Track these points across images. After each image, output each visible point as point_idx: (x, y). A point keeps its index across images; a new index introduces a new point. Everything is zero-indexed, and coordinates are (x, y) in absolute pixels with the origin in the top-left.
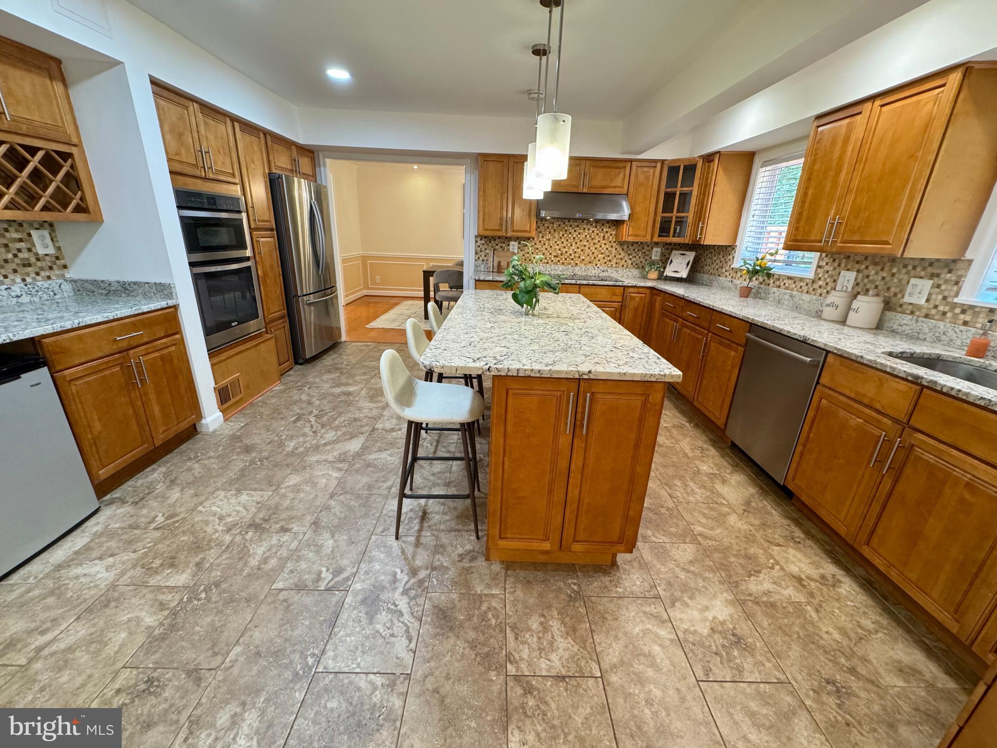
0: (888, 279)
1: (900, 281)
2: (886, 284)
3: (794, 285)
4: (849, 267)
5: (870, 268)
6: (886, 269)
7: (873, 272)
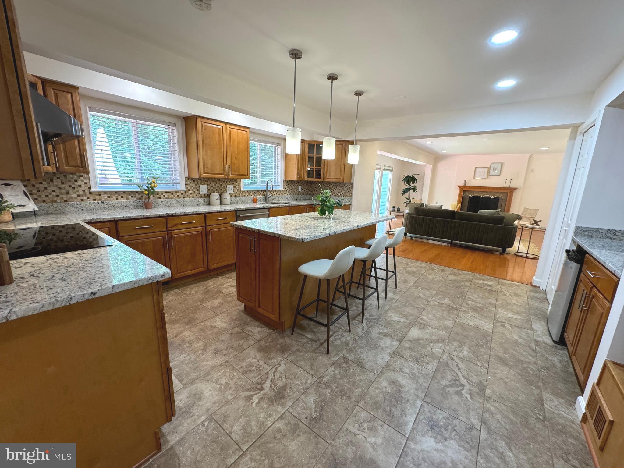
0: (220, 187)
1: (224, 186)
2: (220, 188)
3: (172, 196)
4: (203, 183)
5: (211, 183)
6: (218, 183)
7: (214, 185)
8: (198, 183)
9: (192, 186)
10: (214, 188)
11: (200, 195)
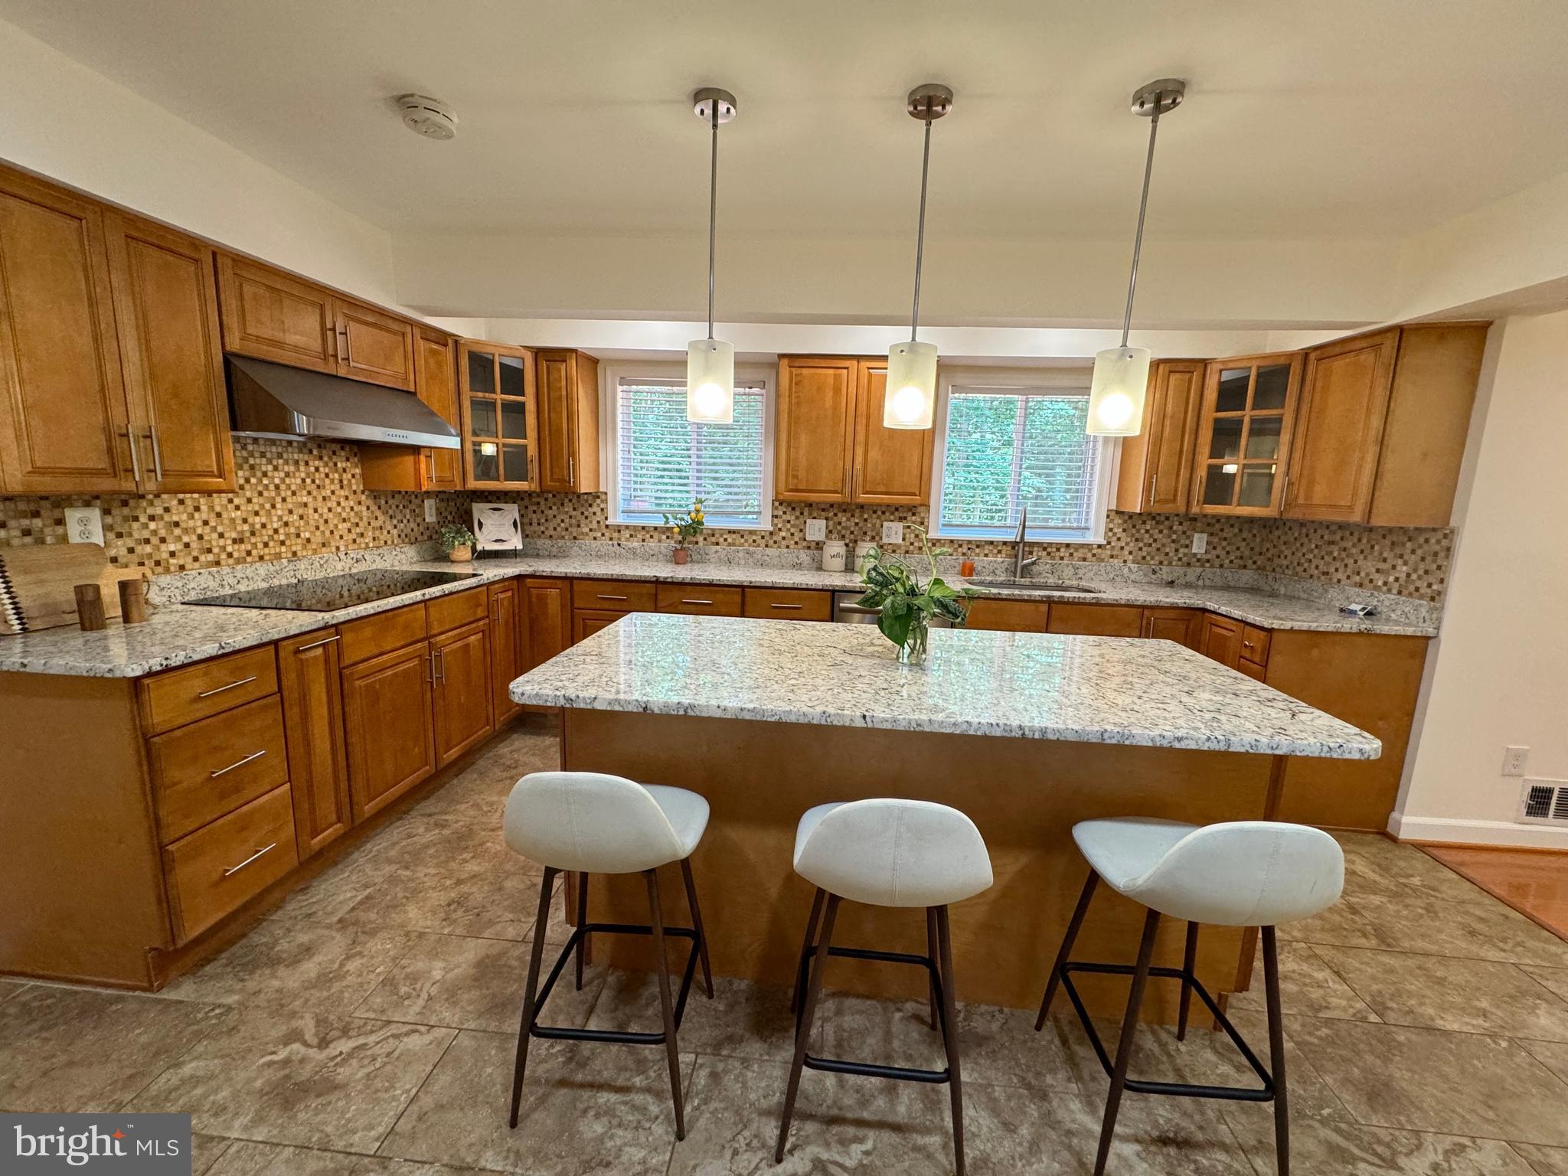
0: (861, 525)
1: (874, 525)
2: (861, 529)
3: (742, 540)
4: (815, 514)
5: (840, 515)
6: (857, 515)
7: (844, 519)
8: (802, 514)
9: (789, 522)
10: (844, 528)
11: (805, 544)
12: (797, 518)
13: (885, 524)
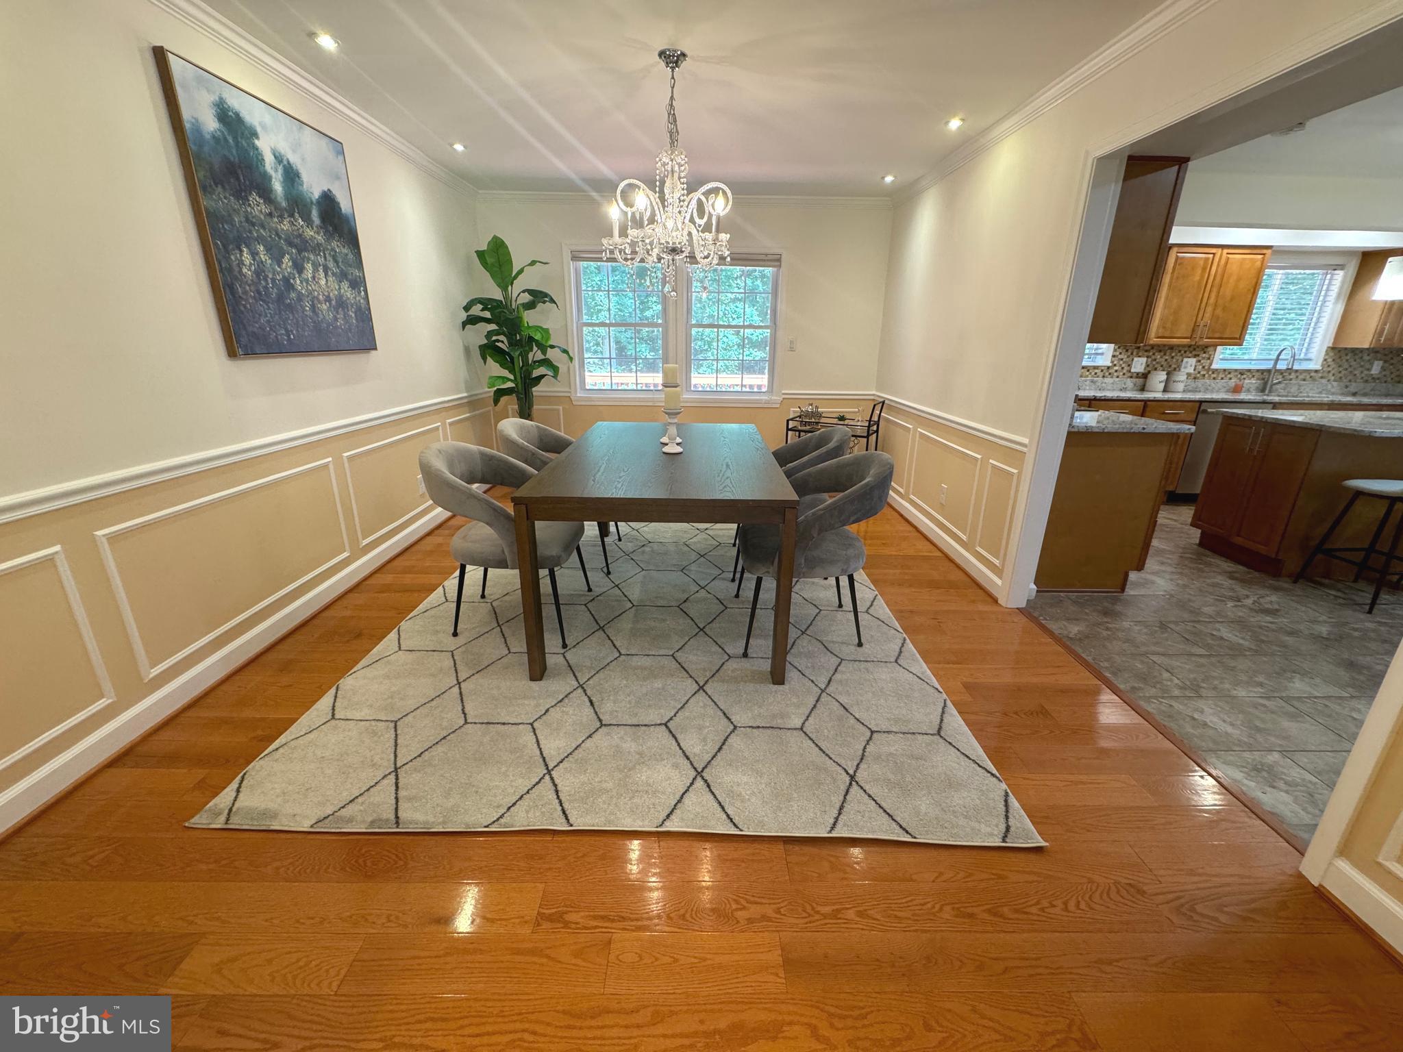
0: (1170, 360)
1: (1178, 360)
2: (1168, 363)
3: (1088, 373)
4: (1140, 354)
5: (1157, 354)
6: (1168, 354)
7: (1159, 357)
8: (1132, 354)
9: (1122, 359)
10: (1157, 363)
11: (1129, 374)
12: (1128, 357)
13: (1185, 360)
